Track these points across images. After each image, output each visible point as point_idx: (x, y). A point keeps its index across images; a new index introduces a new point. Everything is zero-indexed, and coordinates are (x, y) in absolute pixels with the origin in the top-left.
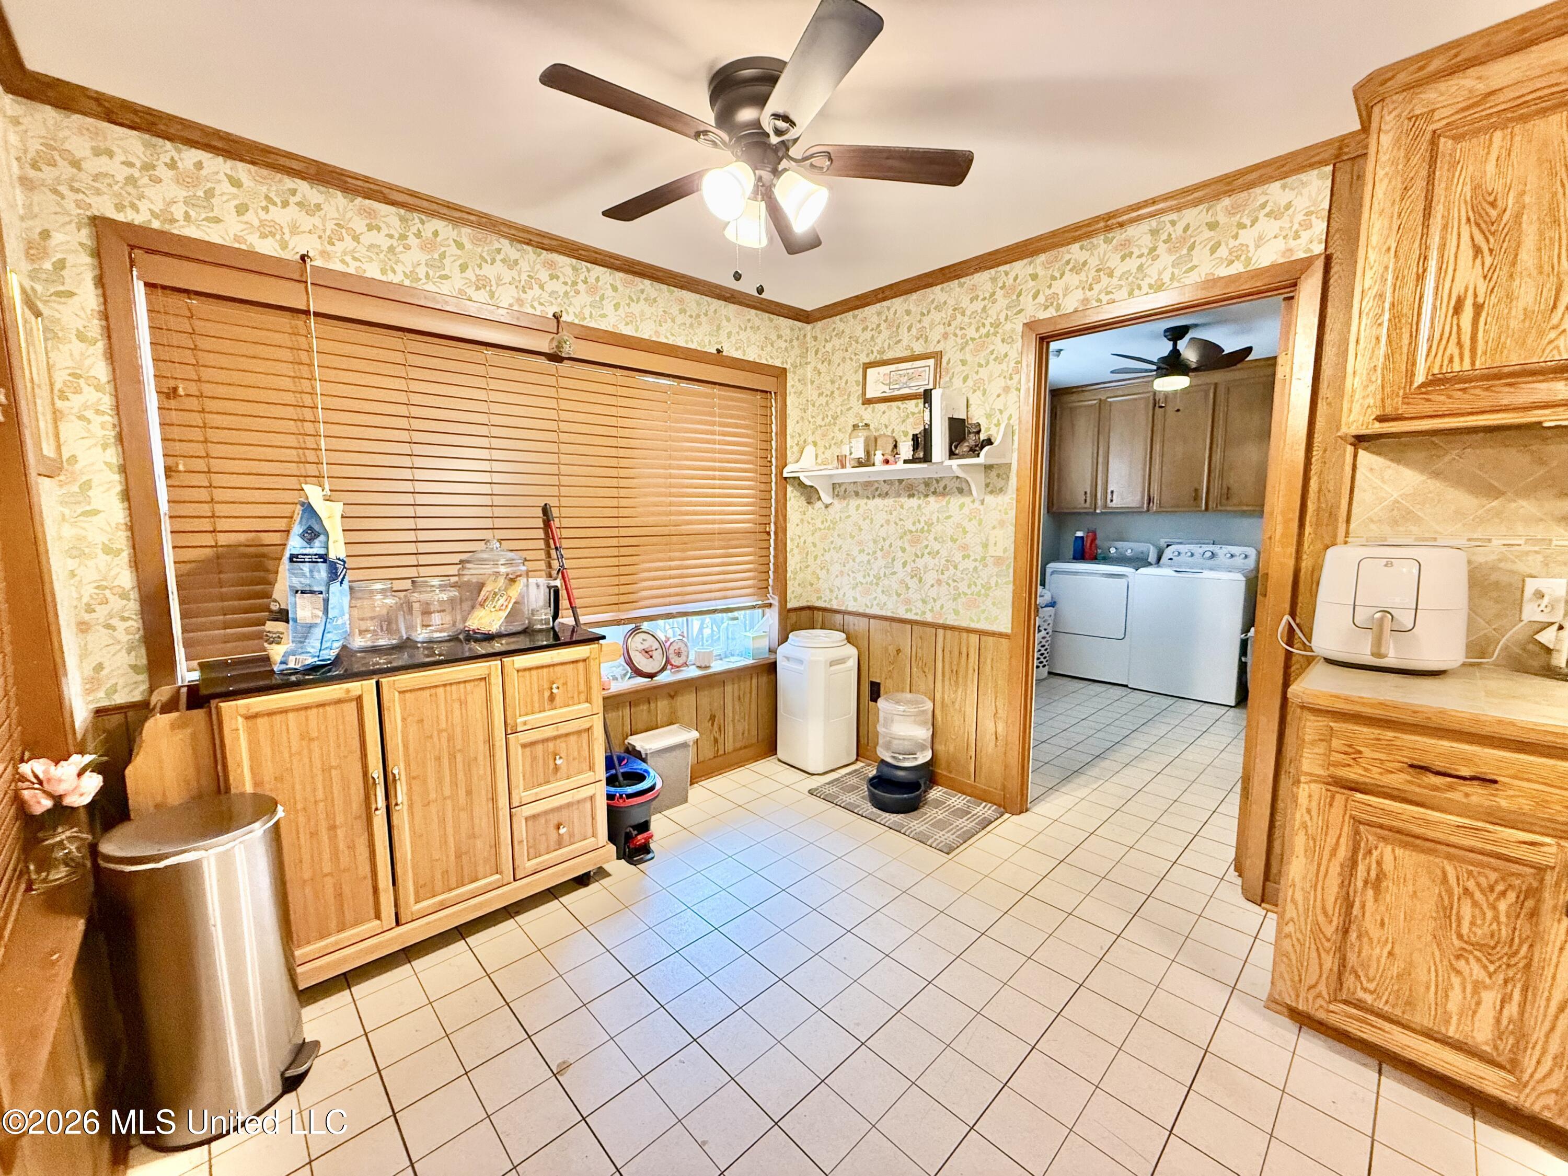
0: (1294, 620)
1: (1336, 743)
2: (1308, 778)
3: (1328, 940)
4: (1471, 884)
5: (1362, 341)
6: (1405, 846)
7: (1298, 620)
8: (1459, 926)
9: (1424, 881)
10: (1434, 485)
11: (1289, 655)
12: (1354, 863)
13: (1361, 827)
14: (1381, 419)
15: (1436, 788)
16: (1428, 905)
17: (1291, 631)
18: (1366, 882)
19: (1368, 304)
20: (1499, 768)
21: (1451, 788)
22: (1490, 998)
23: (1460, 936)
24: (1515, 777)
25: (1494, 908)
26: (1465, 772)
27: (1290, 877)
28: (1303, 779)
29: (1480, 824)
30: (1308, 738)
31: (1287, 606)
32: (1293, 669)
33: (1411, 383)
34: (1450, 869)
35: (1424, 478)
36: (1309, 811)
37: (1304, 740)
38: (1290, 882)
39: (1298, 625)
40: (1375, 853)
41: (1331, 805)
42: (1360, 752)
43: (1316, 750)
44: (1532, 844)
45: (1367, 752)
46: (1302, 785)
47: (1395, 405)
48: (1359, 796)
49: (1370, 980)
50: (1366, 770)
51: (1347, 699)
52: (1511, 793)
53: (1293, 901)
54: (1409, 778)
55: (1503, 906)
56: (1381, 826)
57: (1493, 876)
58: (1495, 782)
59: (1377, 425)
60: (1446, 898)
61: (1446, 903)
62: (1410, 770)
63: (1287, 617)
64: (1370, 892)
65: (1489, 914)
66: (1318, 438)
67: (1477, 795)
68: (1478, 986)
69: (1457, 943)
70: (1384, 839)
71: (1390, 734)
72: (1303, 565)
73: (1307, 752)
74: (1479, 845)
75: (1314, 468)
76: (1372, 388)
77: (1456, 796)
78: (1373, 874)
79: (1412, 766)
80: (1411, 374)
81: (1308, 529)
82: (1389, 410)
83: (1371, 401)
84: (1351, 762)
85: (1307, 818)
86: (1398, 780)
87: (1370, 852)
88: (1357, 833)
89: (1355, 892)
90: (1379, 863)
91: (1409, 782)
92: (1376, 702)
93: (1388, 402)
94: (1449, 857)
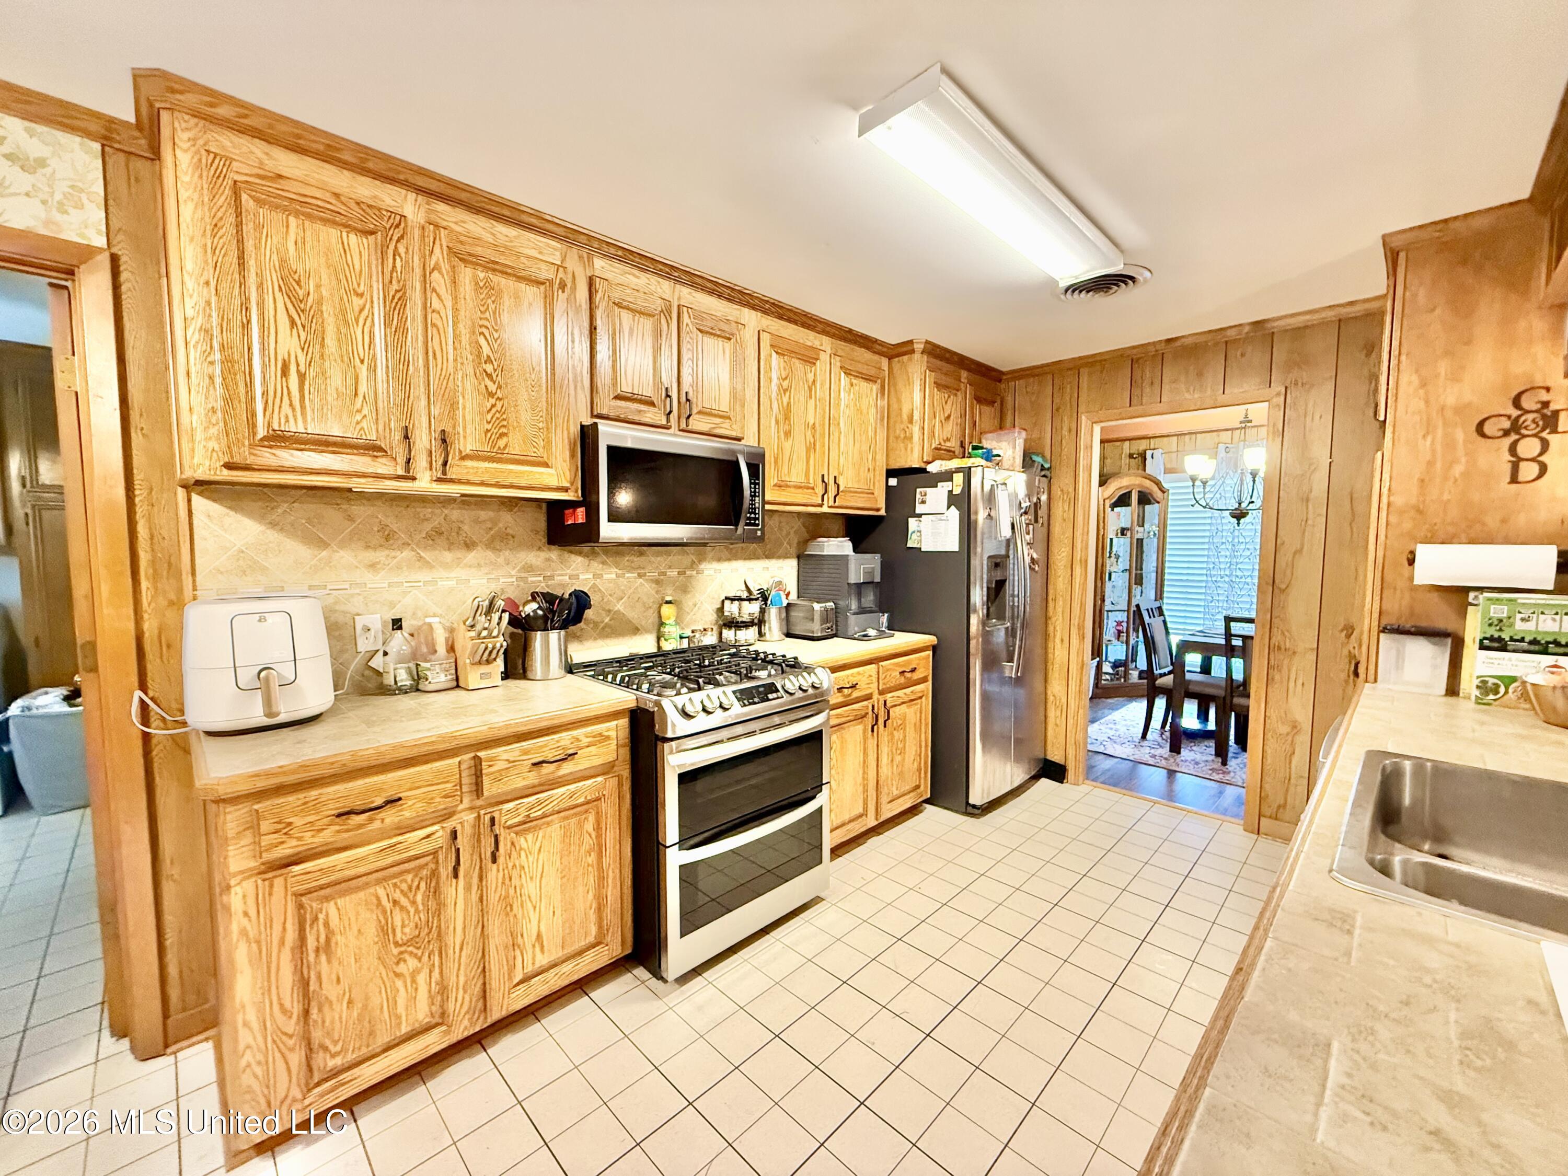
0: (146, 694)
1: (265, 826)
2: (240, 877)
3: (291, 1036)
4: (397, 895)
5: (193, 375)
6: (343, 894)
7: (151, 693)
8: (394, 935)
9: (365, 914)
10: (273, 536)
11: (146, 737)
12: (302, 938)
13: (303, 899)
14: (229, 466)
15: (360, 826)
16: (371, 931)
17: (143, 706)
18: (317, 950)
19: (194, 336)
20: (400, 786)
21: (371, 820)
22: (422, 979)
23: (397, 944)
24: (411, 789)
25: (414, 903)
26: (379, 801)
27: (238, 1001)
28: (233, 882)
29: (394, 840)
30: (231, 834)
31: (135, 679)
32: (154, 753)
33: (255, 434)
34: (381, 892)
35: (262, 528)
36: (246, 914)
37: (227, 839)
38: (238, 1005)
39: (152, 699)
40: (321, 917)
41: (270, 894)
42: (290, 824)
43: (243, 843)
44: (428, 836)
45: (297, 821)
46: (233, 891)
47: (243, 455)
48: (296, 869)
49: (335, 1043)
50: (299, 839)
51: (268, 774)
52: (410, 803)
53: (246, 1024)
54: (337, 828)
55: (419, 898)
56: (321, 888)
57: (409, 877)
58: (400, 799)
59: (226, 472)
60: (381, 918)
61: (383, 922)
62: (338, 820)
63: (138, 694)
64: (323, 958)
65: (412, 910)
66: (138, 476)
67: (390, 817)
68: (414, 974)
69: (395, 951)
70: (327, 899)
71: (314, 793)
72: (146, 626)
73: (232, 850)
74: (398, 858)
75: (140, 511)
76: (213, 431)
77: (377, 824)
78: (322, 939)
79: (339, 815)
80: (252, 426)
81: (144, 584)
82: (237, 459)
83: (213, 444)
84: (284, 838)
85: (245, 921)
86: (327, 836)
87: (316, 919)
88: (300, 906)
89: (309, 967)
90: (326, 924)
91: (338, 831)
92: (296, 766)
93: (235, 449)
94: (378, 882)
